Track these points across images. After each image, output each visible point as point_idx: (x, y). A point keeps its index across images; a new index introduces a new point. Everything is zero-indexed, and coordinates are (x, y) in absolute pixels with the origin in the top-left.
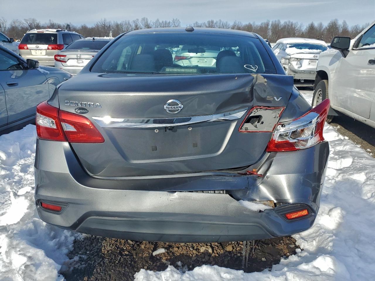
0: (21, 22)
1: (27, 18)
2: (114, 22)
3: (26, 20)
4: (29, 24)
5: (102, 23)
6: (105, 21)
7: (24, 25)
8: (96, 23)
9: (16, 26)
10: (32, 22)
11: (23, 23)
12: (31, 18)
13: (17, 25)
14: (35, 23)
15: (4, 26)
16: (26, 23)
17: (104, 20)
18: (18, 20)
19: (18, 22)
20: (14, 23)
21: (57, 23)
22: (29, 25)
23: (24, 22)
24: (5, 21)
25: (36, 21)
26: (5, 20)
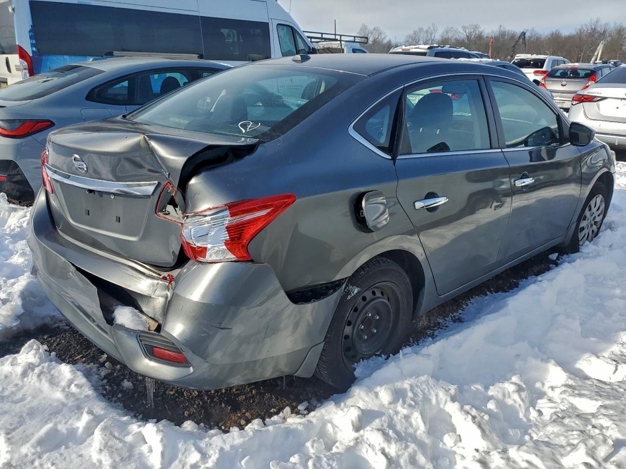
0: (456, 32)
1: (467, 25)
2: (615, 24)
3: (464, 28)
4: (468, 34)
5: (591, 26)
6: (597, 22)
7: (460, 35)
8: (579, 27)
9: (448, 37)
10: (473, 30)
11: (460, 33)
12: (472, 25)
13: (450, 36)
14: (477, 32)
15: (433, 38)
16: (463, 32)
17: (595, 21)
18: (453, 28)
19: (453, 31)
20: (447, 32)
21: (512, 31)
22: (467, 36)
23: (462, 31)
24: (434, 30)
25: (479, 29)
26: (436, 29)
